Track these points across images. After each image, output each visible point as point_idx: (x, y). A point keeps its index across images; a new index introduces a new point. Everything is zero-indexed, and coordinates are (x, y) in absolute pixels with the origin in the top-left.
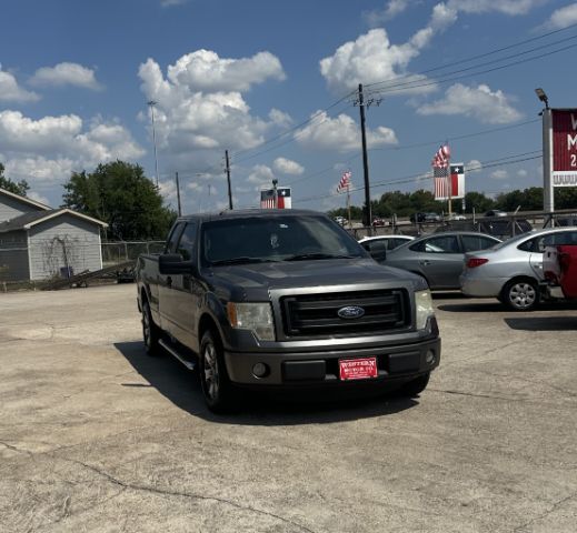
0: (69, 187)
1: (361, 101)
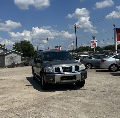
0: (14, 46)
1: (75, 27)
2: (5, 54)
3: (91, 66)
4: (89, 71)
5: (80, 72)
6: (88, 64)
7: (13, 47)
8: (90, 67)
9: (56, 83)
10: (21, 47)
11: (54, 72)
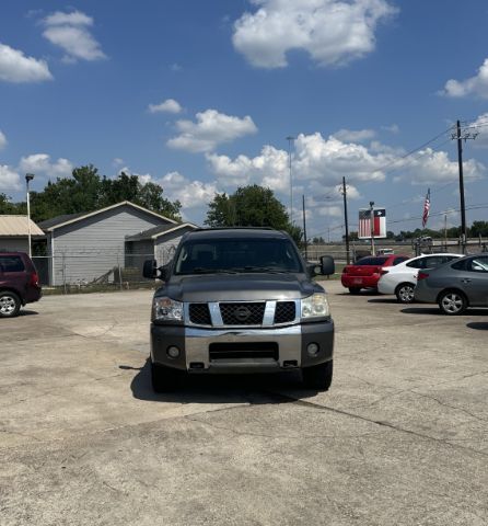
0: (212, 206)
1: (459, 135)
2: (154, 237)
3: (459, 302)
4: (443, 322)
5: (297, 330)
6: (449, 291)
7: (210, 209)
8: (458, 306)
9: (188, 366)
10: (239, 212)
11: (187, 324)
